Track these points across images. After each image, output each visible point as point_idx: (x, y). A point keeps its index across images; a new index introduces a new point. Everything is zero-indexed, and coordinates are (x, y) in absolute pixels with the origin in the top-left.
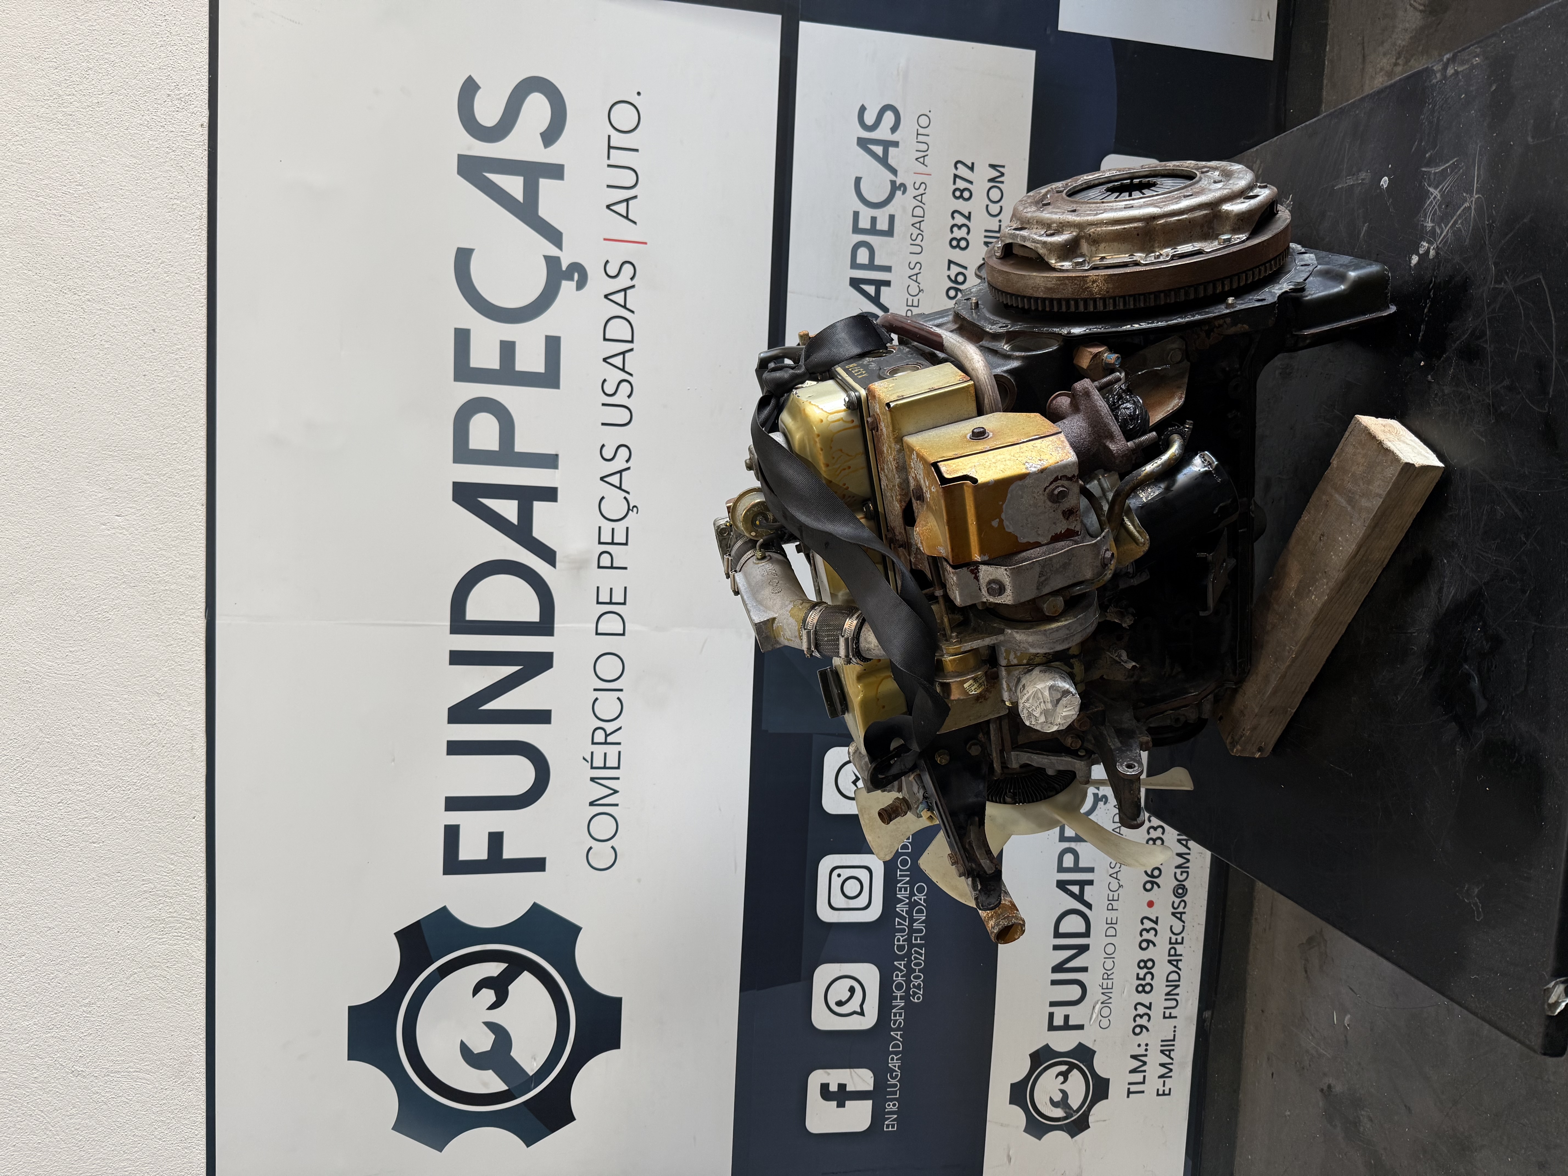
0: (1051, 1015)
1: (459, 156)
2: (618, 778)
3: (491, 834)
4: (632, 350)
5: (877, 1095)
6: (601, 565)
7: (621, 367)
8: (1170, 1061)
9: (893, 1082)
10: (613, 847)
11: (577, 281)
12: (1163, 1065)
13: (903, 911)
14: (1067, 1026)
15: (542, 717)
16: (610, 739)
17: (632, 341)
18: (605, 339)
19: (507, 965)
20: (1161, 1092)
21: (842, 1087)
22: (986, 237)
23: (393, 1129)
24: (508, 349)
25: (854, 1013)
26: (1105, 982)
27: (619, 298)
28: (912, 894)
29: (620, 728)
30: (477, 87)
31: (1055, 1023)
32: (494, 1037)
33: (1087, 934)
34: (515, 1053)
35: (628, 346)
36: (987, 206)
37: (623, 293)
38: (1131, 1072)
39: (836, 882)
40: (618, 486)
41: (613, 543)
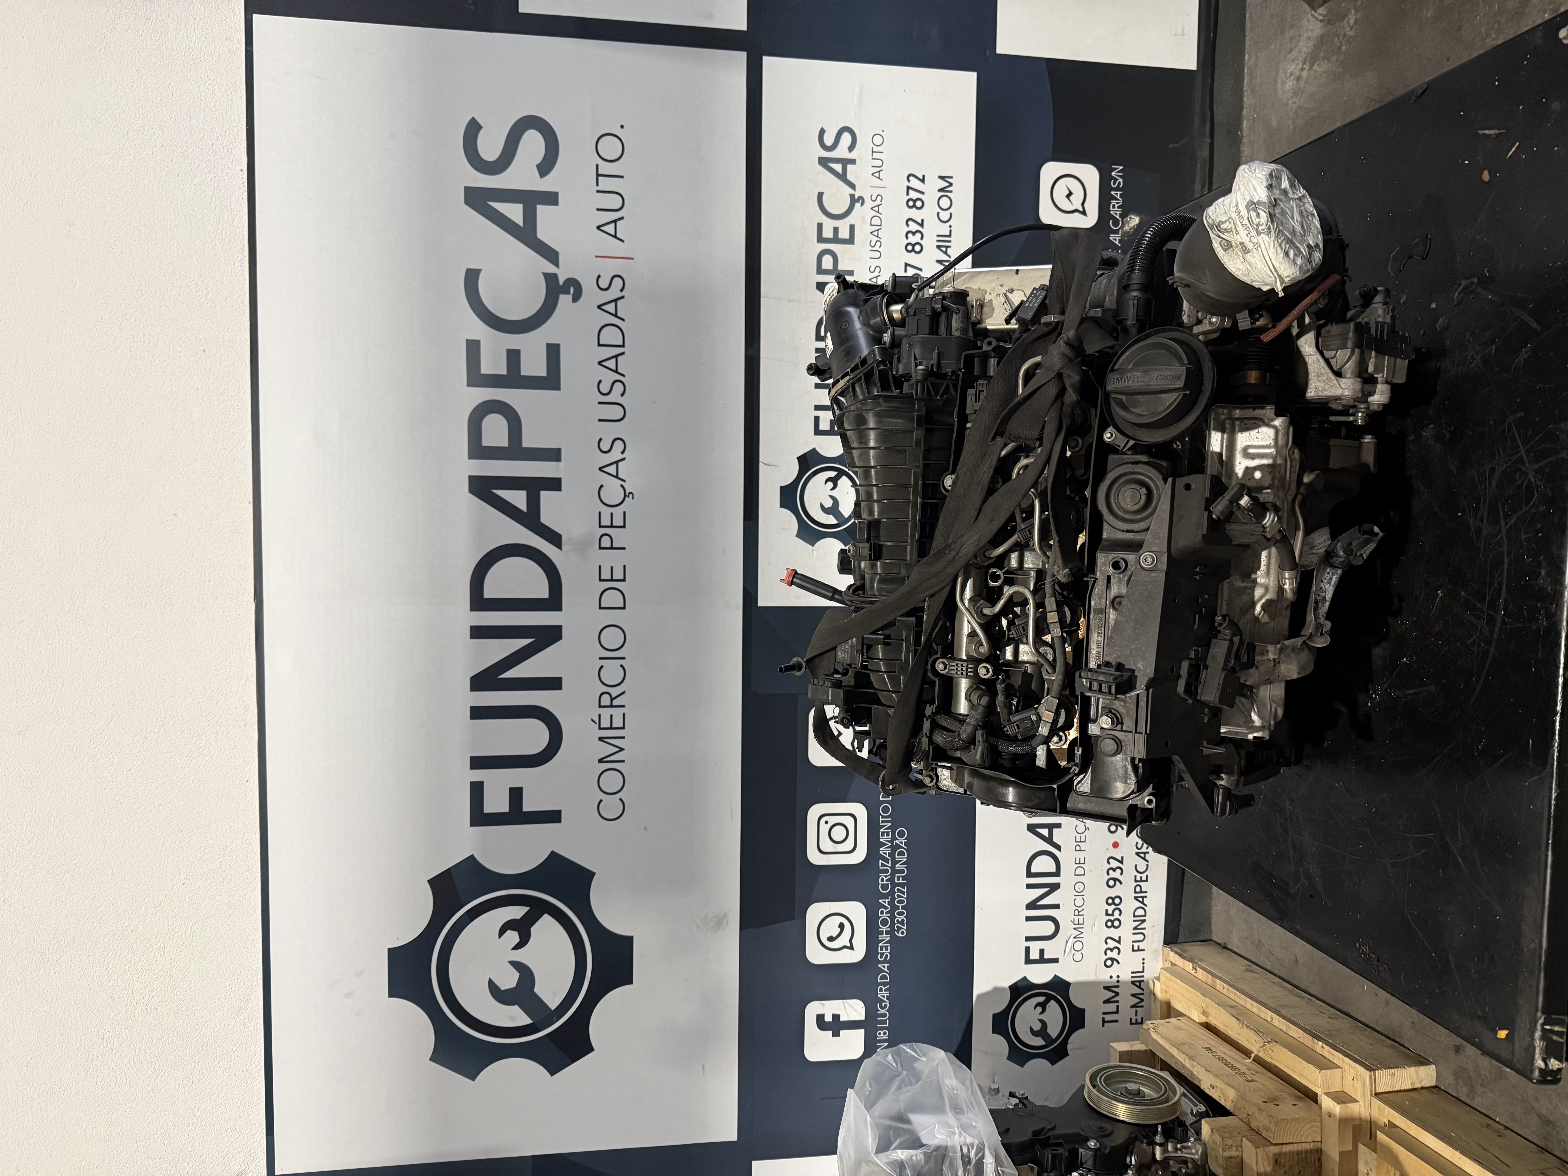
0: (1027, 950)
1: (465, 187)
2: (623, 738)
3: (511, 789)
4: (623, 353)
5: (868, 1024)
6: (602, 546)
7: (614, 369)
8: (1141, 991)
9: (882, 1011)
10: (621, 799)
11: (573, 295)
12: (1133, 995)
13: (886, 854)
14: (1042, 960)
15: (554, 684)
16: (615, 703)
17: (623, 346)
18: (599, 345)
19: (528, 908)
20: (1134, 1021)
21: (836, 1017)
22: (938, 241)
23: (430, 1060)
24: (513, 357)
25: (845, 947)
26: (1076, 918)
27: (611, 308)
28: (894, 838)
29: (624, 693)
30: (480, 127)
31: (1032, 957)
32: (518, 975)
33: (1057, 874)
34: (539, 990)
35: (620, 350)
36: (938, 213)
37: (614, 304)
38: (1104, 1002)
39: (824, 828)
40: (615, 474)
41: (612, 526)
